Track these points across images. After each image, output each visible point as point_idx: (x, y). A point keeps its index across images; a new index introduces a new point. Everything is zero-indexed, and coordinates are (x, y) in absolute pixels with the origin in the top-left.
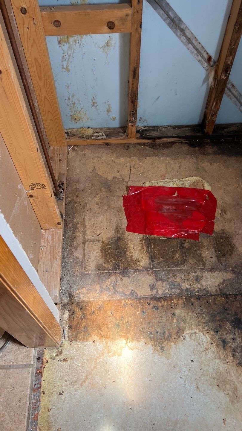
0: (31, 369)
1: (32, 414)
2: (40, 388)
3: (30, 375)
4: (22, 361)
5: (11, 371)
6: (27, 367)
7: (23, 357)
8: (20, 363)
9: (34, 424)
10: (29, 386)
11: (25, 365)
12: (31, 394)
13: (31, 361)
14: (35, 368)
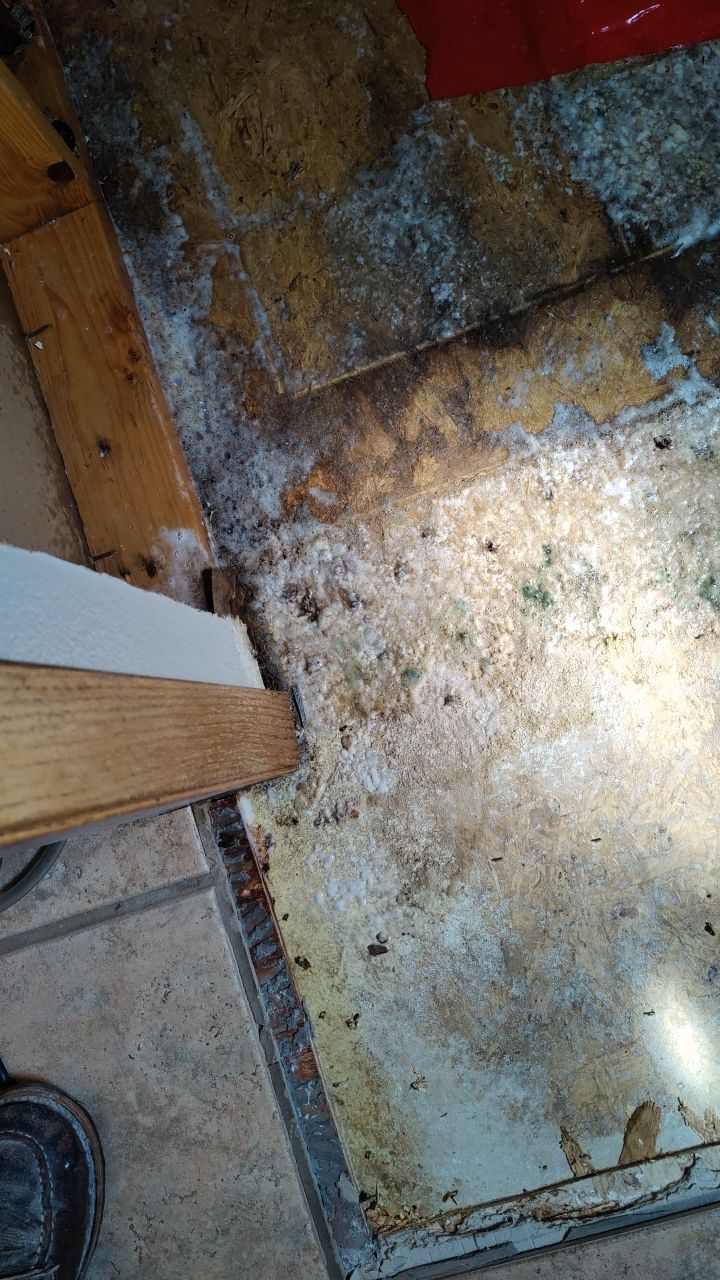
0: (211, 894)
1: (287, 1059)
2: (279, 954)
3: (217, 915)
4: (161, 873)
5: (130, 923)
6: (188, 890)
7: (157, 858)
8: (155, 883)
9: (309, 1094)
10: (231, 962)
11: (177, 884)
12: (251, 991)
13: (197, 864)
14: (228, 885)
